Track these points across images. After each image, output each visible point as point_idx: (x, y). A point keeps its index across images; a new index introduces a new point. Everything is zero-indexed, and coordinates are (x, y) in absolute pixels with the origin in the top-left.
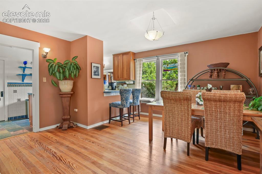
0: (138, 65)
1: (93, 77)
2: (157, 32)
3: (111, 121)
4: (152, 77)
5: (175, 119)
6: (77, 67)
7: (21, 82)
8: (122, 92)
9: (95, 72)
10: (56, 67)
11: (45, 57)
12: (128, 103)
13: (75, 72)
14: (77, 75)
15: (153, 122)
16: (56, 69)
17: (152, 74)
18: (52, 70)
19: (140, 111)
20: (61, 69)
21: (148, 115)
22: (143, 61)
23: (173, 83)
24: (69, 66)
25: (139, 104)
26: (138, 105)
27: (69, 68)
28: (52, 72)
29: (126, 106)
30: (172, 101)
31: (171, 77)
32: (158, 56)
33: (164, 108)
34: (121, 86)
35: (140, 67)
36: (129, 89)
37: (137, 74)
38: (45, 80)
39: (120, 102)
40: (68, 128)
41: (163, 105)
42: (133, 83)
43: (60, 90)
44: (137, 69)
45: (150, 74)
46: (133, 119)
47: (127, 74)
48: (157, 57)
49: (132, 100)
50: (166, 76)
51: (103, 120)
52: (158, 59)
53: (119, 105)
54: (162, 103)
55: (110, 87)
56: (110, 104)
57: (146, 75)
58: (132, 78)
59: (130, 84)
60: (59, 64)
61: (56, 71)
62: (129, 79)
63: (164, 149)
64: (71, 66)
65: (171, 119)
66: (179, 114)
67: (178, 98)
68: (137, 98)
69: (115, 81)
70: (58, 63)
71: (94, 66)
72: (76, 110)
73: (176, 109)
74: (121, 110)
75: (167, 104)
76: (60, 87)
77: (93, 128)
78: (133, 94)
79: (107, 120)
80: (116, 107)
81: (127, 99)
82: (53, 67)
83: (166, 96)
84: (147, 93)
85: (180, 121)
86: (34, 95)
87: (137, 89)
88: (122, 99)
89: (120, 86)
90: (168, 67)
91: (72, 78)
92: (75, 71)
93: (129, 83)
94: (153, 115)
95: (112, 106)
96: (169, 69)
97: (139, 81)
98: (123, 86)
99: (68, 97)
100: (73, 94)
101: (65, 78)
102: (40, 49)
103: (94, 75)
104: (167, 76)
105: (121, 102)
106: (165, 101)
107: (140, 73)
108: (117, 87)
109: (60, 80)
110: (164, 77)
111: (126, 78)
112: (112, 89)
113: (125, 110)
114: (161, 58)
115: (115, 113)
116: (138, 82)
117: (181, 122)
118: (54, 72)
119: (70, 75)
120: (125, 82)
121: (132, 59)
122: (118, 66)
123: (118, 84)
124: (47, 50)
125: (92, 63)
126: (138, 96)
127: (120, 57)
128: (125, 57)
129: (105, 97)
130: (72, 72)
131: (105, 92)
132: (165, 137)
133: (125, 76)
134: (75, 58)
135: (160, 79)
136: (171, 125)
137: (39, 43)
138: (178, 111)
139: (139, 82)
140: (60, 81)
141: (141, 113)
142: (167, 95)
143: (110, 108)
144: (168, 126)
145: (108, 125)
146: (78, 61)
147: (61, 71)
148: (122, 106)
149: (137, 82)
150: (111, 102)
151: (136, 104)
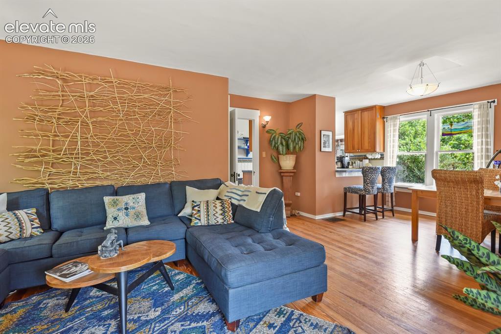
0: (391, 127)
1: (323, 149)
2: (427, 85)
3: (347, 213)
4: (419, 144)
5: (456, 209)
6: (302, 139)
7: (245, 157)
8: (365, 171)
9: (325, 143)
10: (280, 139)
11: (264, 127)
12: (375, 188)
13: (300, 145)
14: (302, 148)
15: (419, 221)
16: (279, 141)
17: (418, 139)
18: (275, 143)
19: (394, 203)
20: (283, 140)
21: (411, 211)
22: (401, 119)
23: (467, 156)
24: (293, 137)
25: (393, 191)
26: (392, 194)
27: (293, 139)
28: (275, 146)
29: (371, 192)
30: (451, 184)
31: (462, 144)
32: (431, 111)
33: (438, 193)
34: (358, 162)
35: (394, 130)
36: (378, 167)
37: (389, 142)
38: (264, 155)
39: (362, 187)
40: (291, 215)
41: (436, 190)
42: (381, 158)
43: (280, 168)
44: (389, 134)
45: (414, 138)
46: (382, 214)
47: (369, 142)
48: (428, 111)
49: (381, 185)
50: (452, 142)
51: (334, 211)
52: (431, 115)
53: (360, 190)
54: (434, 188)
55: (339, 163)
56: (345, 189)
57: (404, 141)
58: (379, 149)
59: (375, 159)
60: (282, 135)
61: (279, 143)
62: (374, 150)
63: (436, 250)
64: (296, 137)
65: (449, 209)
66: (463, 202)
67: (459, 179)
68: (390, 182)
69: (347, 154)
70: (280, 133)
71: (324, 135)
72: (299, 194)
73: (457, 195)
74: (362, 199)
75: (443, 188)
76: (280, 163)
77: (322, 219)
78: (382, 175)
79: (341, 211)
80: (356, 193)
81: (373, 183)
82: (276, 139)
83: (441, 176)
84: (407, 176)
85: (464, 213)
86: (254, 172)
87: (390, 167)
88: (365, 181)
89: (356, 163)
90: (453, 128)
91: (296, 151)
92: (300, 142)
93: (373, 158)
94: (419, 213)
95: (347, 191)
96: (453, 132)
97: (393, 153)
98: (361, 162)
99: (291, 176)
100: (296, 172)
101: (288, 152)
102: (260, 117)
103: (324, 147)
104: (455, 142)
105: (364, 185)
106: (440, 183)
107: (393, 140)
108: (350, 164)
109: (283, 154)
110: (446, 144)
111: (367, 150)
112: (343, 167)
113: (369, 200)
114: (437, 113)
115: (352, 203)
116: (390, 156)
117: (466, 214)
118: (277, 145)
119: (294, 148)
120: (365, 156)
121: (379, 117)
122: (353, 130)
123: (352, 158)
124: (267, 118)
125: (321, 131)
126: (391, 178)
127: (357, 116)
128: (366, 114)
129: (337, 177)
130: (296, 144)
131: (337, 171)
132: (439, 234)
133: (366, 145)
134: (299, 126)
135: (435, 150)
136: (449, 218)
137: (259, 111)
138: (460, 198)
139: (393, 156)
140: (282, 156)
141: (395, 208)
142: (443, 175)
143: (345, 194)
144: (444, 220)
145: (342, 218)
146: (304, 129)
147: (284, 143)
148: (365, 192)
149: (389, 154)
150: (347, 186)
151: (387, 190)
